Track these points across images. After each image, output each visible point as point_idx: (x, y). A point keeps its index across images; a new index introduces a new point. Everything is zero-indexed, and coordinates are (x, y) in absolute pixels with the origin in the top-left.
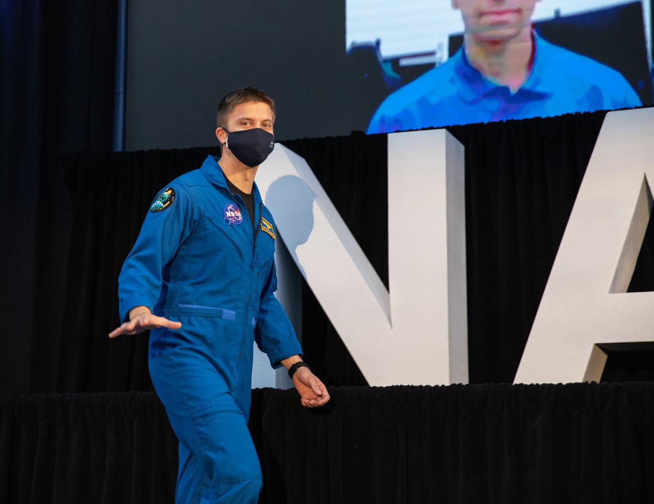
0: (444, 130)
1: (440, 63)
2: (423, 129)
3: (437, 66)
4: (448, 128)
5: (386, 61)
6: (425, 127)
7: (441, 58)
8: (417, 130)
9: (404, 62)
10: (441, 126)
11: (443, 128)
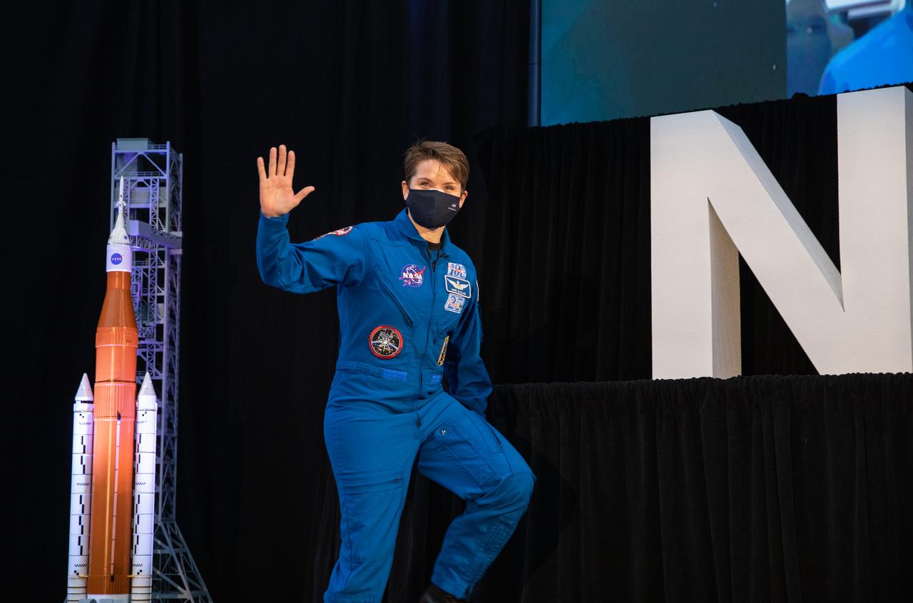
0: (903, 87)
1: (896, 10)
2: (877, 87)
3: (893, 14)
4: (907, 85)
5: (834, 11)
6: (879, 85)
7: (898, 5)
8: (870, 89)
9: (853, 14)
10: (898, 83)
11: (901, 85)
